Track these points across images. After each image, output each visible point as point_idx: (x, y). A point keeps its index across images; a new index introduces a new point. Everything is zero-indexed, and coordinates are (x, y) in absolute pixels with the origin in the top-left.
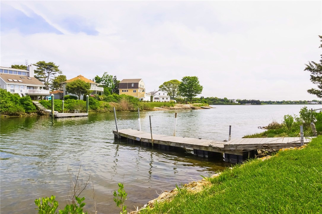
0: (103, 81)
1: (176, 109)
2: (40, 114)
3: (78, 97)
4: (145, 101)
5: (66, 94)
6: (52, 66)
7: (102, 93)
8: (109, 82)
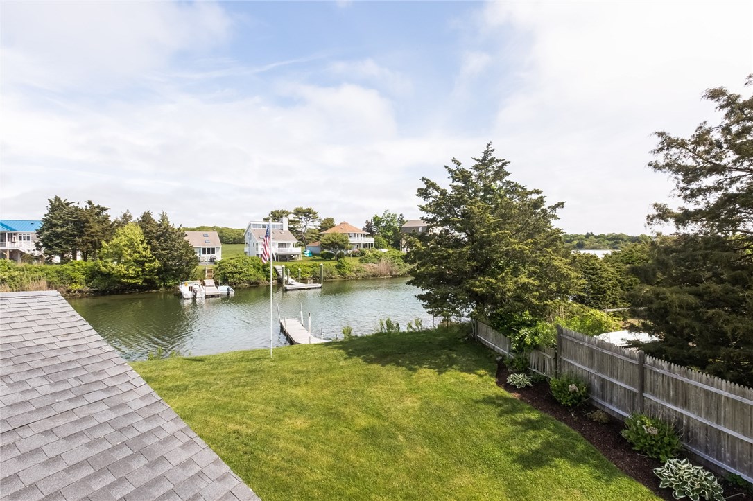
0: (383, 222)
2: (280, 282)
3: (334, 253)
6: (310, 213)
7: (372, 246)
8: (392, 224)
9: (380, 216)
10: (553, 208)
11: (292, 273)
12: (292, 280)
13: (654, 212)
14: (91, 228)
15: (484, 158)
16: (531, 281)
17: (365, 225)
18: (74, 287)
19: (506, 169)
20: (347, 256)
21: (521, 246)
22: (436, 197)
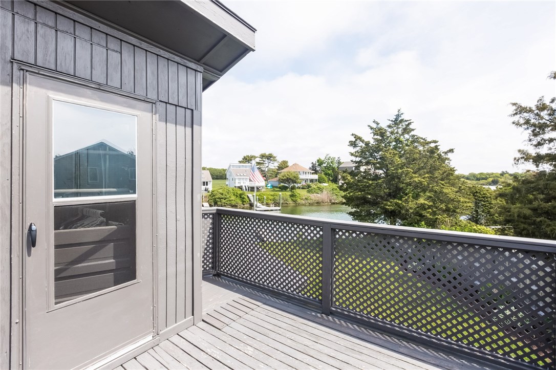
0: (324, 163)
2: (251, 205)
3: (288, 186)
6: (271, 157)
7: (316, 181)
8: (332, 164)
9: (323, 159)
10: (446, 153)
11: (259, 200)
12: (260, 204)
13: (518, 155)
15: (396, 120)
16: (426, 202)
17: (311, 166)
19: (411, 127)
20: (297, 188)
21: (420, 179)
22: (361, 147)
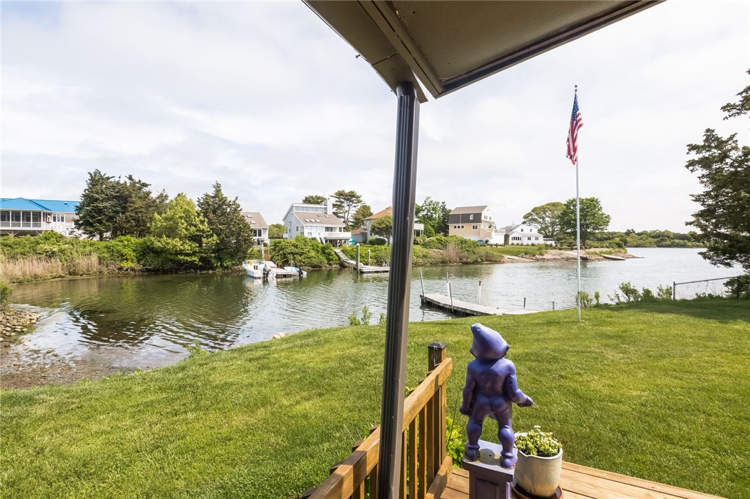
0: (424, 210)
1: (548, 260)
2: (343, 266)
3: (386, 240)
4: (491, 245)
5: (371, 235)
6: (353, 196)
7: (422, 232)
8: (434, 212)
14: (134, 203)
18: (126, 265)
